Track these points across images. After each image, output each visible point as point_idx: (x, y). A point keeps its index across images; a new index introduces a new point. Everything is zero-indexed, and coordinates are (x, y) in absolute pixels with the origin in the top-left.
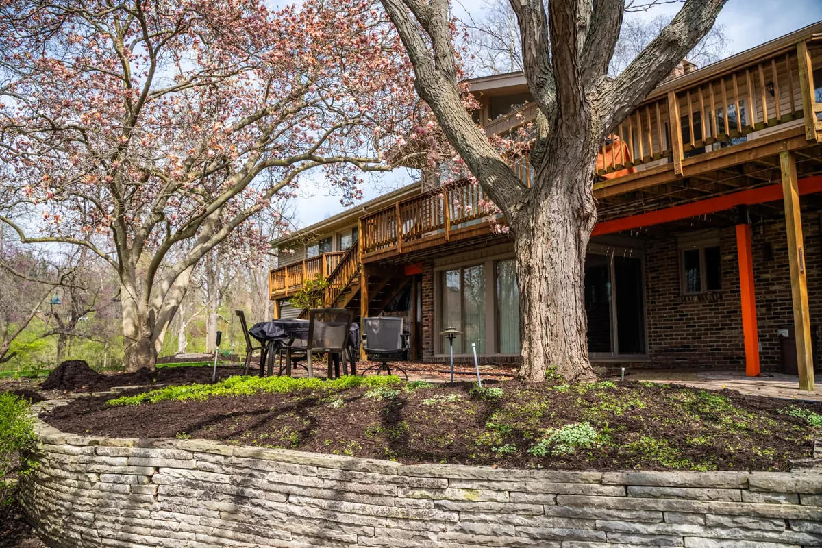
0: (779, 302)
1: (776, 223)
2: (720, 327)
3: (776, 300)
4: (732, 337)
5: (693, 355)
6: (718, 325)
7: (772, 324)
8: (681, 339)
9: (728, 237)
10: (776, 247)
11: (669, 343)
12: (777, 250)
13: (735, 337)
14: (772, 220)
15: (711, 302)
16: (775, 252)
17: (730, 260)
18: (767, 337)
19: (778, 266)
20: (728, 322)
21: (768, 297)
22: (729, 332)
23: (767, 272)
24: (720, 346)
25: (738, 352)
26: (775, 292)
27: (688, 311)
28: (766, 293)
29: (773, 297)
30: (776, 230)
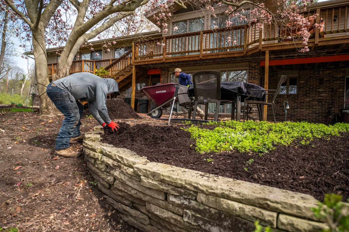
0: (324, 100)
1: (327, 71)
2: (296, 107)
3: (323, 99)
4: (301, 112)
5: (282, 117)
6: (295, 107)
7: (320, 108)
8: (276, 111)
9: (303, 74)
10: (325, 80)
11: (270, 112)
12: (326, 81)
13: (302, 112)
14: (325, 69)
15: (293, 98)
16: (324, 82)
17: (303, 83)
18: (317, 113)
19: (325, 87)
20: (300, 106)
21: (319, 98)
22: (300, 110)
23: (320, 89)
24: (296, 115)
25: (303, 117)
26: (323, 96)
27: (281, 101)
28: (318, 96)
29: (322, 98)
30: (326, 73)
